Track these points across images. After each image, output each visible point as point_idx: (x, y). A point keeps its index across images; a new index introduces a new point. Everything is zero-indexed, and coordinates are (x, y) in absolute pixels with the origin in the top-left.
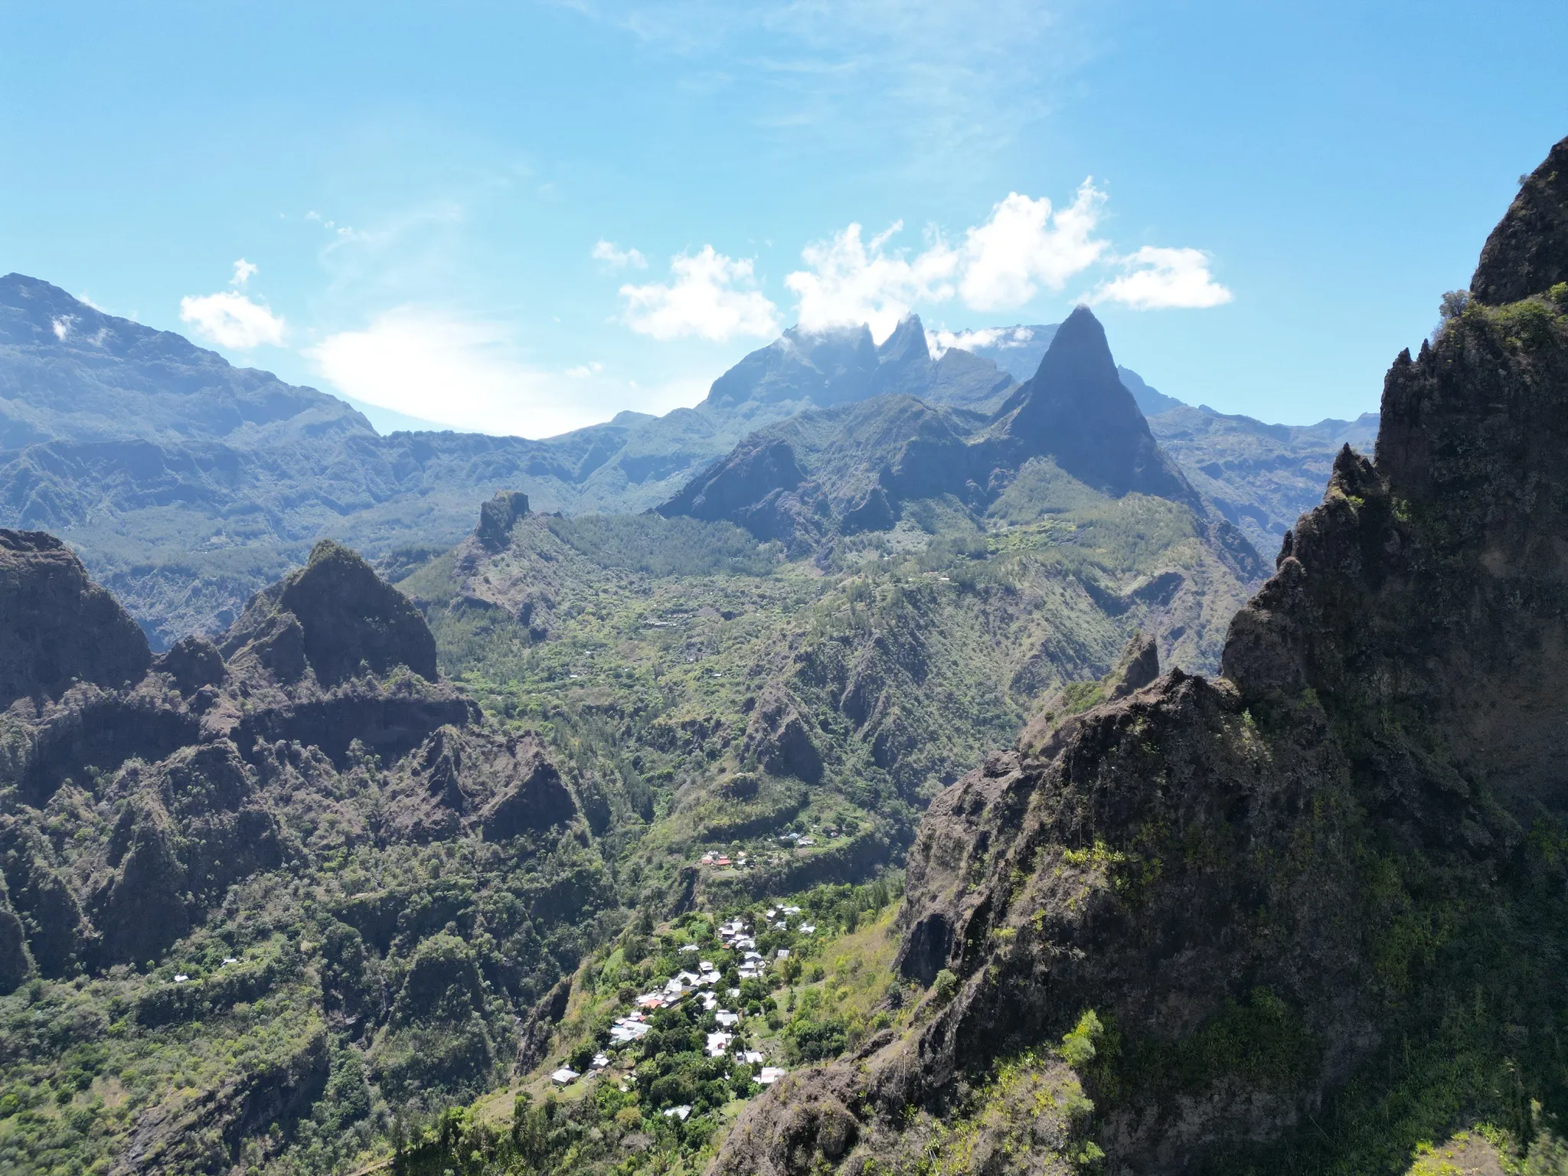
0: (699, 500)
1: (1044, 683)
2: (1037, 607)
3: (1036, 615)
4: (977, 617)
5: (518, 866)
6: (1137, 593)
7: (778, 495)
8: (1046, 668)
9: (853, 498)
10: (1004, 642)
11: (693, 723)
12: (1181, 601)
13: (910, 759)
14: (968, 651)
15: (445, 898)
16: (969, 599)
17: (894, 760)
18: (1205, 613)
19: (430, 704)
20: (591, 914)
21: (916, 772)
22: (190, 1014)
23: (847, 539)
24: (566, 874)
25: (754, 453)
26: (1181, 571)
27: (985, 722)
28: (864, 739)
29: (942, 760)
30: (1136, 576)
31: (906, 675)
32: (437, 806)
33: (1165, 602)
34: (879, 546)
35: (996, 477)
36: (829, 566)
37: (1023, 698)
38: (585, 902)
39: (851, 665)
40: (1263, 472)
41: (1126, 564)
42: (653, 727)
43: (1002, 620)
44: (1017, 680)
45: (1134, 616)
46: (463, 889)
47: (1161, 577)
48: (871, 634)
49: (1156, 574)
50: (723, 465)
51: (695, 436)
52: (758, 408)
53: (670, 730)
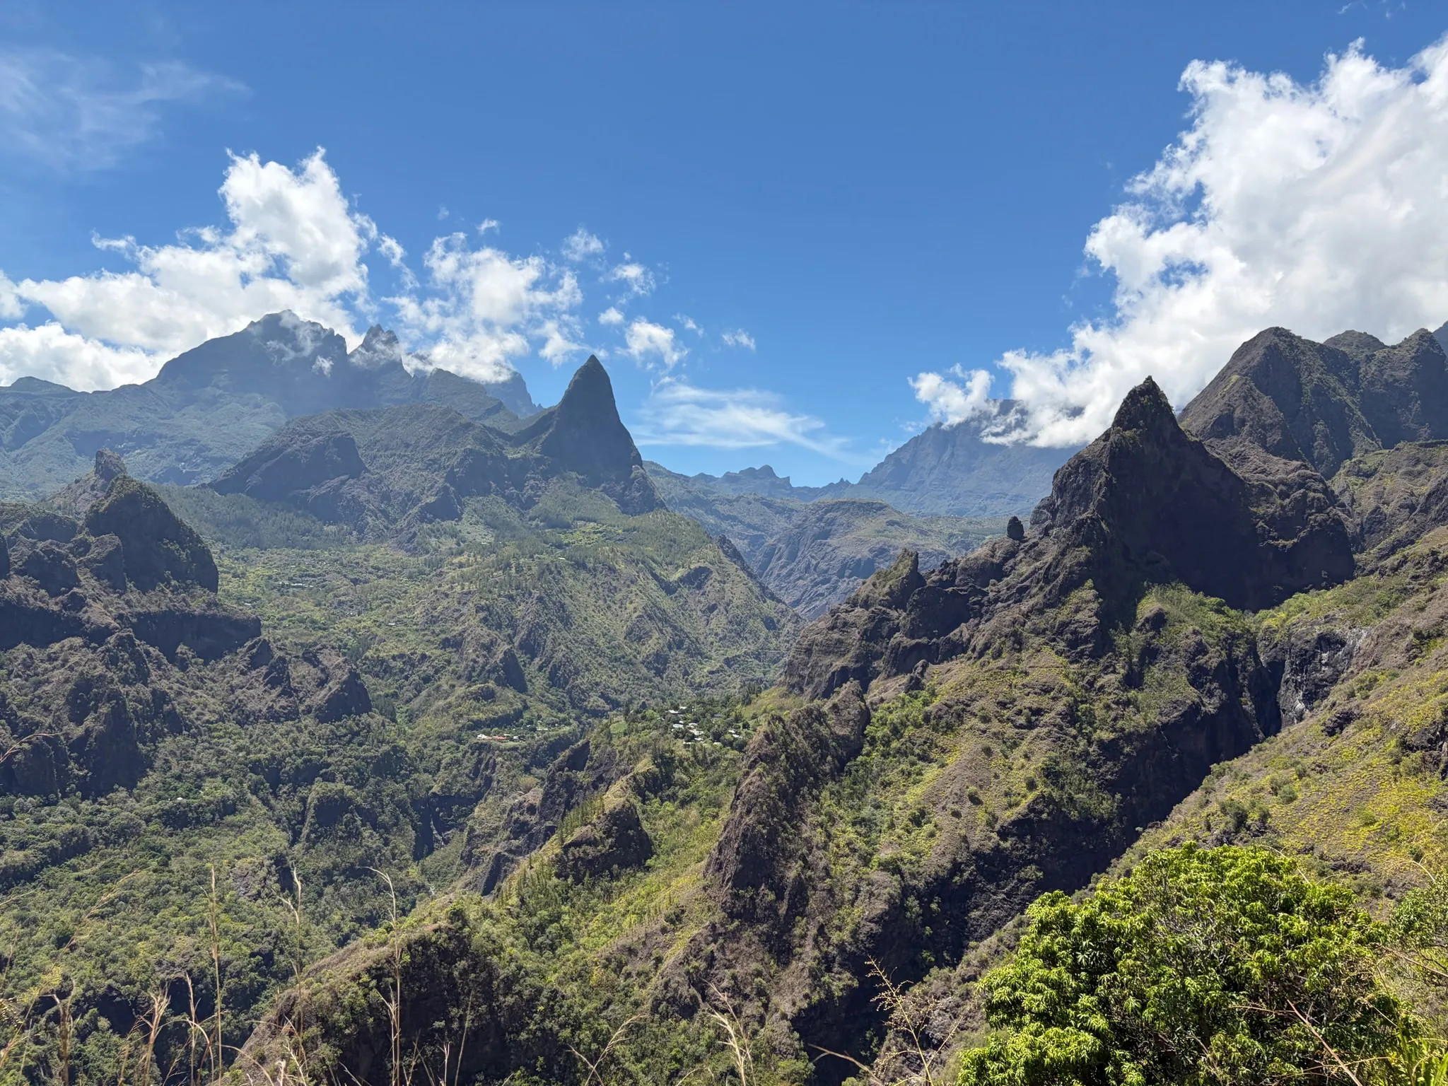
0: (254, 480)
1: (648, 635)
2: (632, 582)
3: (634, 588)
4: (591, 588)
5: (350, 742)
6: (681, 580)
7: (343, 483)
8: (649, 625)
9: (412, 492)
10: (614, 607)
11: (402, 656)
12: (711, 586)
13: (578, 682)
14: (590, 611)
15: (310, 760)
16: (583, 575)
17: (567, 683)
18: (728, 596)
19: (237, 620)
20: (408, 777)
21: (583, 692)
22: (199, 822)
23: (425, 526)
24: (386, 748)
25: (314, 441)
26: (709, 566)
27: (616, 660)
28: (540, 669)
29: (597, 684)
30: (677, 568)
31: (559, 625)
32: (279, 696)
33: (699, 587)
34: (454, 535)
35: (532, 487)
36: (415, 548)
37: (635, 645)
38: (401, 768)
39: (519, 615)
40: (685, 508)
41: (668, 560)
42: (366, 658)
43: (610, 591)
44: (629, 633)
45: (681, 596)
46: (321, 755)
47: (696, 570)
48: (530, 594)
49: (692, 567)
50: (280, 451)
51: (152, 416)
52: (221, 396)
53: (383, 661)
